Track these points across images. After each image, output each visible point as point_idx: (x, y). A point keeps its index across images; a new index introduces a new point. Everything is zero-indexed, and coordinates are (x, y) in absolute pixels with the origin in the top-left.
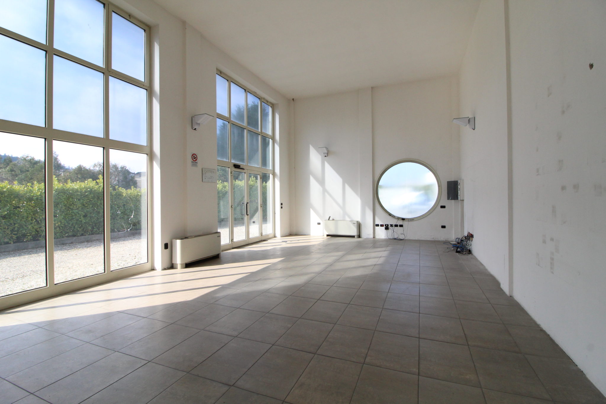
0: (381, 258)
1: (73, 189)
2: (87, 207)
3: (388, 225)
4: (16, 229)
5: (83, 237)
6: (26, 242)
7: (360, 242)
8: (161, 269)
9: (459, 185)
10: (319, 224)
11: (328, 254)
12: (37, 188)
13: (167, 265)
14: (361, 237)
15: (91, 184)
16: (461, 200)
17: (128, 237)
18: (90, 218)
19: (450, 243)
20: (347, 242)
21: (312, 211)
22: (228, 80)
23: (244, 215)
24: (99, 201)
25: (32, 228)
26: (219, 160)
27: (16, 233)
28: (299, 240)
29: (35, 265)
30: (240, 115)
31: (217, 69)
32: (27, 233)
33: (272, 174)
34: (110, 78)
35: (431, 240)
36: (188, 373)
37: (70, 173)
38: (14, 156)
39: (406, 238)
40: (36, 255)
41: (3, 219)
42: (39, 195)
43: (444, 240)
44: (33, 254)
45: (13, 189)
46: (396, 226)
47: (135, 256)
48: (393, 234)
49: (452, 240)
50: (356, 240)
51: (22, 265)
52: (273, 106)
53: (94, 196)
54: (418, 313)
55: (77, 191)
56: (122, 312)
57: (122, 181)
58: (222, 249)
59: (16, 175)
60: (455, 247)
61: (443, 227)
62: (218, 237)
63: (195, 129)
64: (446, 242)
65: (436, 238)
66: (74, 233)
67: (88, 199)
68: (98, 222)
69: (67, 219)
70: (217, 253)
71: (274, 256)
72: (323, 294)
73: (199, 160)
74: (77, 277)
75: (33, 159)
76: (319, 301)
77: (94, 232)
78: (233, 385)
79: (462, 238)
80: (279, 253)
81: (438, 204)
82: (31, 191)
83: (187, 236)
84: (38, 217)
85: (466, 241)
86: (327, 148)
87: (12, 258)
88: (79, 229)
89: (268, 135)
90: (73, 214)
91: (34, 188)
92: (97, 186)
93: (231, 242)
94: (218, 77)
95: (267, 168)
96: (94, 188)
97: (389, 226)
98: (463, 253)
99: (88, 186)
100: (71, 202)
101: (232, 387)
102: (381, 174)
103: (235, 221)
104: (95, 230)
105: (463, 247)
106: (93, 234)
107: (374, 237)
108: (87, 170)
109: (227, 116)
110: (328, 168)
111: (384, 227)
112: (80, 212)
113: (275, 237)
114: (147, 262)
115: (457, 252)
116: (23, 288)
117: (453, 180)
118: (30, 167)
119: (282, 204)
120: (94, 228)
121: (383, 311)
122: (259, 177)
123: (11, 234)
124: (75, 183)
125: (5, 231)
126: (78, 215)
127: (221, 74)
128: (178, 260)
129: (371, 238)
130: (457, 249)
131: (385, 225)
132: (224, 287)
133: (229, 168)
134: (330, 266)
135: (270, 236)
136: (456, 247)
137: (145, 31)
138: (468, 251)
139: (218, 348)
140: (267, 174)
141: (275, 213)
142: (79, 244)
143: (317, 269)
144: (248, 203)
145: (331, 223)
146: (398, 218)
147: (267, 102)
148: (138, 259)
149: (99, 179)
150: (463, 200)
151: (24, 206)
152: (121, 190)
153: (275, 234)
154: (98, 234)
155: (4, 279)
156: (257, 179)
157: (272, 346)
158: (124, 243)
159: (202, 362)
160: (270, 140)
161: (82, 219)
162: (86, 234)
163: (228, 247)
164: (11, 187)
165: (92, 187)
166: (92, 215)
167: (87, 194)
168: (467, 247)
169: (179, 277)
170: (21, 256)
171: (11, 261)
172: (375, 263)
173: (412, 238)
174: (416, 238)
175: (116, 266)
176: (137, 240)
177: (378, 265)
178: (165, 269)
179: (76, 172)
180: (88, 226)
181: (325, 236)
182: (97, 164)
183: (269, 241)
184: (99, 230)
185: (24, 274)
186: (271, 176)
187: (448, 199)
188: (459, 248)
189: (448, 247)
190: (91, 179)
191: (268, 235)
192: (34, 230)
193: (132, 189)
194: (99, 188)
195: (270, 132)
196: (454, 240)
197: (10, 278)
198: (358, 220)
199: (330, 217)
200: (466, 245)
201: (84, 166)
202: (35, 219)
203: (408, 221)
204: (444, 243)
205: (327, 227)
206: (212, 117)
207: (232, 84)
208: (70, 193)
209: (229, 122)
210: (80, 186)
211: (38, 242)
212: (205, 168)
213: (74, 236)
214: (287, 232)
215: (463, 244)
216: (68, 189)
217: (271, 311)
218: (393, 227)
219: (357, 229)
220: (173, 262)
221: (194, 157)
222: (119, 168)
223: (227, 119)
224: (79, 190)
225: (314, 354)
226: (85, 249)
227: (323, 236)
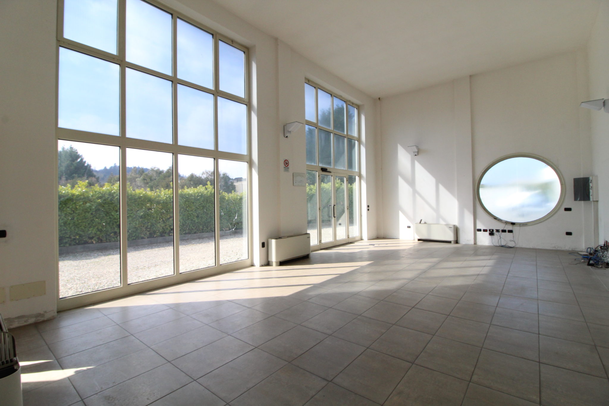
0: (485, 267)
1: (189, 194)
2: (199, 209)
3: (493, 230)
4: (149, 227)
5: (195, 235)
6: (156, 237)
7: (457, 249)
8: (259, 266)
9: (591, 182)
10: (409, 227)
11: (421, 260)
12: (163, 194)
13: (264, 262)
14: (458, 242)
15: (202, 189)
16: (594, 201)
17: (230, 236)
18: (201, 218)
19: (578, 253)
20: (442, 248)
21: (400, 213)
22: (315, 88)
23: (331, 217)
24: (208, 204)
25: (160, 226)
26: (308, 164)
27: (149, 230)
28: (387, 244)
29: (163, 257)
30: (326, 120)
31: (306, 79)
32: (157, 230)
33: (358, 176)
34: (219, 98)
35: (551, 249)
36: (289, 362)
37: (185, 180)
38: (145, 167)
39: (517, 246)
40: (163, 248)
41: (141, 219)
42: (165, 200)
43: (570, 249)
44: (161, 247)
45: (147, 195)
46: (504, 231)
47: (236, 252)
48: (500, 241)
49: (581, 250)
50: (453, 245)
51: (154, 256)
52: (358, 107)
53: (204, 200)
54: (537, 334)
55: (191, 195)
56: (230, 301)
57: (224, 186)
58: (311, 249)
59: (147, 183)
60: (586, 259)
61: (569, 234)
62: (308, 238)
63: (287, 137)
64: (572, 253)
65: (558, 247)
66: (189, 231)
67: (200, 202)
68: (207, 222)
69: (185, 219)
70: (308, 253)
71: (361, 259)
72: (417, 302)
73: (290, 166)
74: (194, 268)
75: (159, 169)
76: (413, 309)
77: (204, 230)
78: (331, 381)
79: (596, 248)
80: (366, 256)
81: (561, 205)
82: (159, 196)
83: (280, 236)
84: (164, 217)
85: (602, 252)
86: (417, 147)
87: (147, 250)
88: (193, 228)
89: (353, 137)
90: (189, 215)
91: (161, 194)
92: (206, 191)
93: (319, 244)
94: (306, 85)
95: (353, 170)
96: (204, 193)
97: (495, 231)
98: (598, 267)
99: (200, 191)
100: (187, 204)
101: (330, 383)
102: (483, 172)
103: (323, 223)
104: (205, 228)
105: (597, 259)
106: (203, 232)
107: (475, 243)
108: (198, 177)
109: (315, 122)
110: (419, 168)
111: (488, 232)
112: (194, 213)
113: (362, 239)
114: (247, 258)
115: (589, 264)
116: (156, 275)
117: (582, 177)
118: (157, 176)
119: (368, 206)
120: (204, 227)
121: (491, 327)
122: (345, 179)
123: (146, 231)
124: (190, 188)
125: (142, 229)
126: (192, 216)
127: (309, 82)
128: (274, 258)
129: (472, 245)
130: (589, 262)
131: (490, 230)
132: (315, 287)
133: (317, 171)
134: (424, 272)
135: (357, 239)
136: (588, 259)
137: (244, 52)
138: (606, 264)
139: (315, 344)
140: (353, 177)
141: (361, 216)
142: (193, 240)
143: (409, 275)
144: (335, 205)
145: (423, 227)
146: (507, 223)
147: (353, 105)
148: (239, 255)
149: (207, 185)
150: (597, 201)
151: (154, 208)
152: (224, 194)
153: (362, 237)
154: (207, 232)
155: (143, 267)
156: (342, 181)
157: (367, 349)
158: (227, 241)
159: (301, 355)
160: (356, 142)
161: (195, 219)
162: (198, 232)
163: (317, 248)
164: (146, 193)
165: (203, 192)
166: (202, 216)
167: (199, 198)
168: (604, 260)
169: (274, 274)
170: (153, 249)
171: (146, 253)
172: (478, 273)
173: (524, 246)
174: (531, 246)
175: (223, 261)
176: (237, 239)
177: (482, 275)
178: (262, 266)
179: (189, 179)
180: (199, 225)
181: (416, 240)
182: (204, 172)
183: (356, 244)
184: (208, 229)
185: (156, 264)
186: (357, 178)
187: (576, 199)
188: (592, 260)
189: (576, 258)
190: (201, 185)
191: (354, 238)
192: (161, 228)
193: (233, 193)
194: (207, 193)
195: (355, 134)
196: (584, 250)
197: (147, 266)
198: (455, 224)
199: (421, 220)
200: (603, 257)
201: (195, 174)
202: (162, 219)
203: (520, 226)
204: (570, 253)
205: (418, 231)
206: (301, 124)
207: (319, 91)
208: (186, 197)
209: (316, 128)
210: (194, 191)
211: (164, 237)
212: (295, 173)
213: (189, 233)
214: (374, 235)
215: (597, 256)
216: (185, 194)
217: (363, 314)
218: (499, 232)
219: (454, 234)
220: (269, 260)
221: (286, 162)
222: (222, 175)
223: (315, 125)
224: (193, 194)
225: (411, 363)
226: (198, 245)
227: (414, 240)
